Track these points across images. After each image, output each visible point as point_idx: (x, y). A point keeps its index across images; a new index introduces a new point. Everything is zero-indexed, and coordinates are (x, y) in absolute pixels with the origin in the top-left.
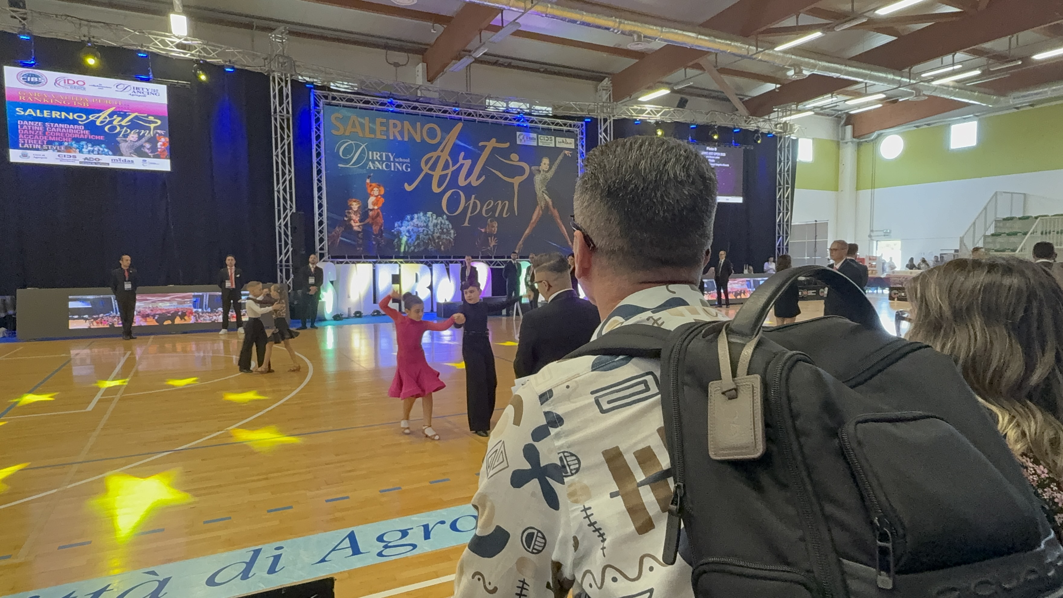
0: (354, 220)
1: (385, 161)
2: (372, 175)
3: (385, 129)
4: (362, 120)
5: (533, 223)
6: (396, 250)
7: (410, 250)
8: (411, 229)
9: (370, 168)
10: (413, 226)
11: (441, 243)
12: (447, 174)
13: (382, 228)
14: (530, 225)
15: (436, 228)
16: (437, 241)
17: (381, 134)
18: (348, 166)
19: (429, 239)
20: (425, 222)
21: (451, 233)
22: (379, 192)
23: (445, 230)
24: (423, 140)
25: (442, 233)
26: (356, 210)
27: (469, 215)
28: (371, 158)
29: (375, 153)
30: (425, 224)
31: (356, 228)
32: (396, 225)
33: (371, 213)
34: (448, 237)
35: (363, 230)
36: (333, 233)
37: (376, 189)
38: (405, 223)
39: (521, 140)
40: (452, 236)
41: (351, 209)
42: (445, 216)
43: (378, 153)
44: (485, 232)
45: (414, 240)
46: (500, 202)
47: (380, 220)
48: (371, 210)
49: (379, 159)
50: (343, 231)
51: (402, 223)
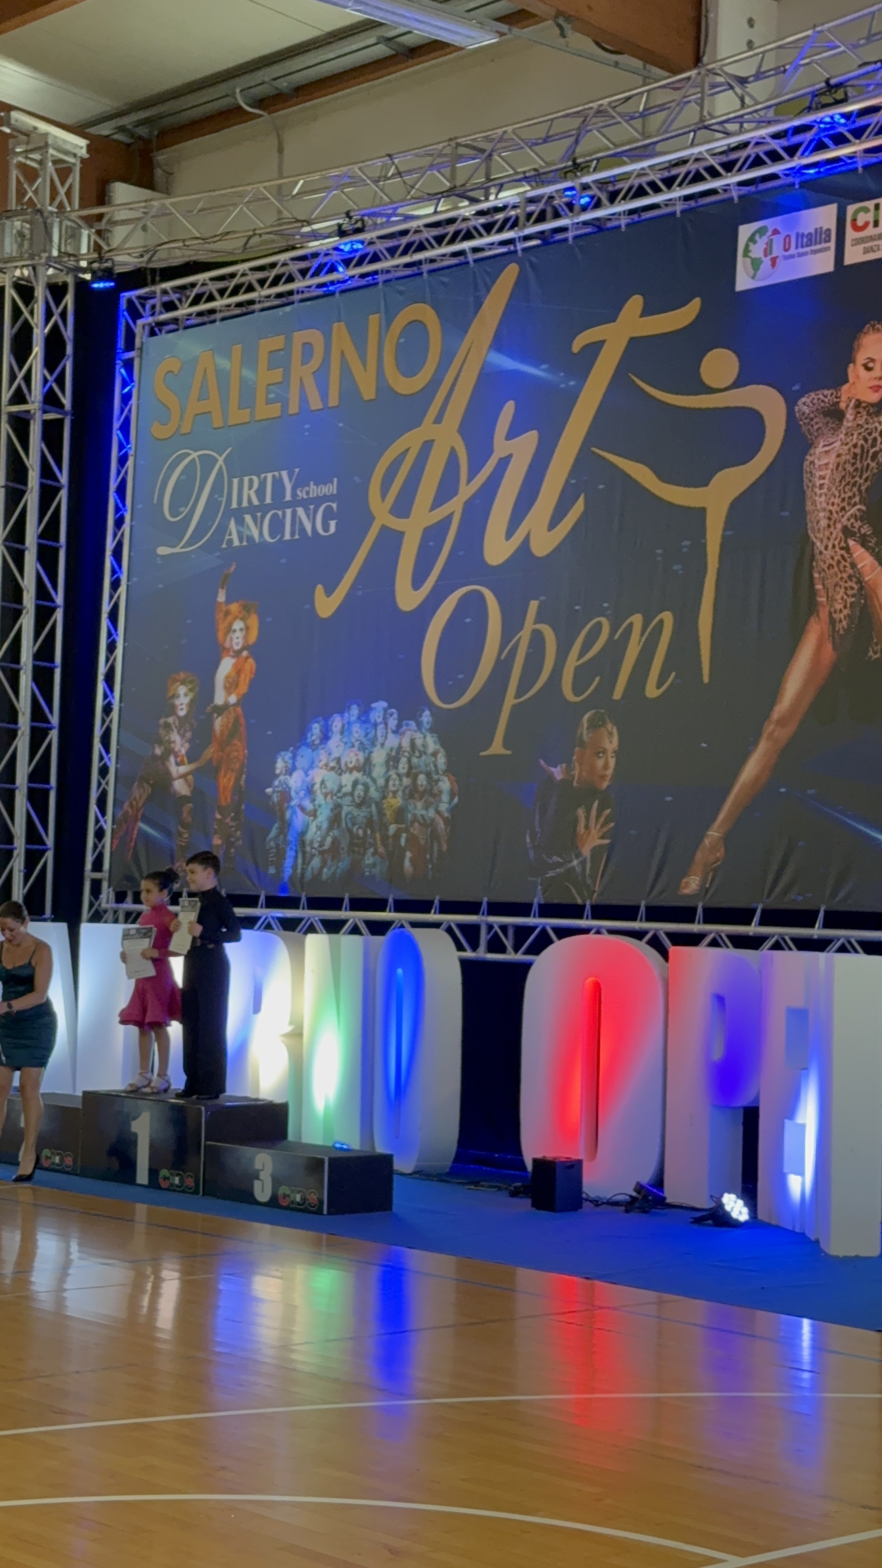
0: (176, 756)
1: (270, 507)
2: (232, 569)
3: (277, 375)
4: (223, 363)
5: (781, 722)
6: (272, 870)
7: (308, 875)
8: (318, 780)
9: (230, 542)
10: (326, 765)
11: (403, 842)
12: (450, 517)
13: (242, 782)
14: (769, 728)
15: (392, 773)
16: (392, 828)
17: (269, 402)
18: (177, 550)
19: (370, 823)
20: (362, 747)
21: (441, 792)
22: (245, 638)
23: (422, 779)
24: (383, 387)
25: (412, 793)
26: (182, 713)
27: (510, 701)
28: (234, 505)
29: (246, 479)
30: (361, 757)
31: (180, 787)
32: (280, 765)
33: (218, 723)
34: (431, 813)
35: (197, 791)
36: (126, 806)
37: (238, 625)
38: (304, 756)
39: (756, 264)
40: (444, 807)
41: (172, 710)
42: (426, 717)
43: (255, 479)
44: (567, 783)
45: (325, 826)
46: (637, 620)
47: (239, 750)
48: (221, 710)
49: (256, 502)
50: (150, 798)
51: (294, 757)
